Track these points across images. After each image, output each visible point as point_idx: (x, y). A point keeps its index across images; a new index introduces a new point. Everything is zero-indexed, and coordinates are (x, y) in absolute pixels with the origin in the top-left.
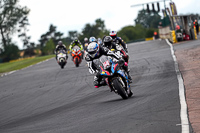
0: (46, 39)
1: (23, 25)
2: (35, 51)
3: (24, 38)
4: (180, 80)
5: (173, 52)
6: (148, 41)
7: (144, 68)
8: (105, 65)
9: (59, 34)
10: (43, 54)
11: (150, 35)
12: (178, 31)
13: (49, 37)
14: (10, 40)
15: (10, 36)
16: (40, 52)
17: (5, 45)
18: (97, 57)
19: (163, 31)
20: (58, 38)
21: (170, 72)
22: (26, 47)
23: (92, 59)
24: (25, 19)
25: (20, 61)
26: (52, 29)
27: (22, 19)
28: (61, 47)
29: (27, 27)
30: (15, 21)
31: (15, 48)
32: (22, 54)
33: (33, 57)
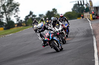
0: (28, 18)
1: (16, 11)
2: (23, 24)
3: (17, 18)
4: (94, 38)
5: (91, 25)
6: (78, 19)
7: (76, 33)
8: (46, 35)
9: (34, 16)
10: (27, 26)
11: (79, 16)
12: (93, 14)
13: (29, 17)
14: (10, 19)
15: (10, 17)
16: (25, 25)
17: (7, 21)
18: (42, 31)
19: (86, 14)
20: (34, 18)
21: (89, 34)
22: (18, 22)
23: (40, 32)
24: (17, 8)
25: (15, 29)
26: (31, 13)
27: (16, 8)
28: (35, 22)
29: (19, 12)
30: (13, 9)
31: (12, 22)
32: (16, 25)
33: (22, 27)
